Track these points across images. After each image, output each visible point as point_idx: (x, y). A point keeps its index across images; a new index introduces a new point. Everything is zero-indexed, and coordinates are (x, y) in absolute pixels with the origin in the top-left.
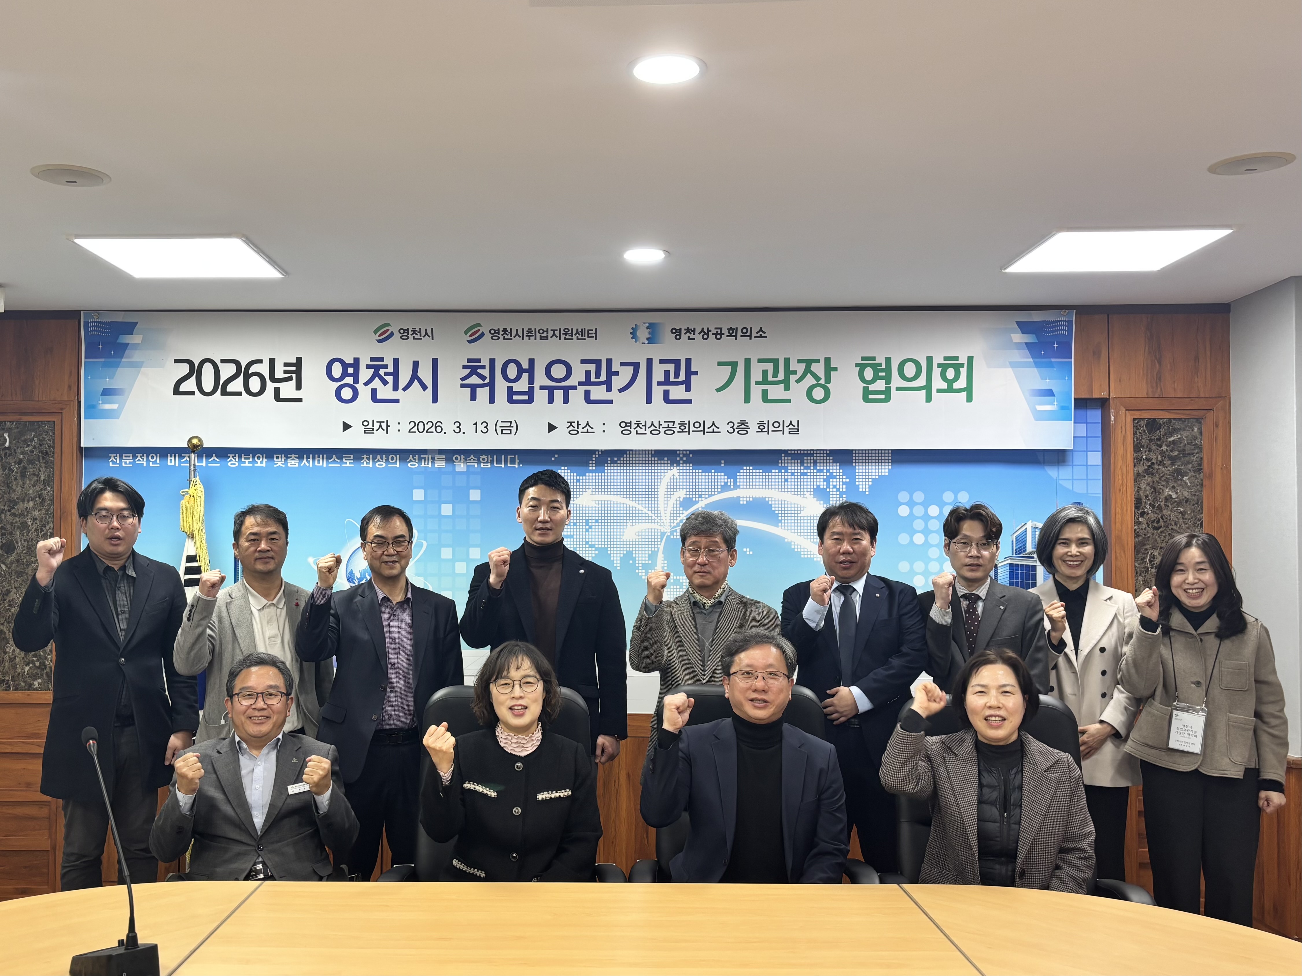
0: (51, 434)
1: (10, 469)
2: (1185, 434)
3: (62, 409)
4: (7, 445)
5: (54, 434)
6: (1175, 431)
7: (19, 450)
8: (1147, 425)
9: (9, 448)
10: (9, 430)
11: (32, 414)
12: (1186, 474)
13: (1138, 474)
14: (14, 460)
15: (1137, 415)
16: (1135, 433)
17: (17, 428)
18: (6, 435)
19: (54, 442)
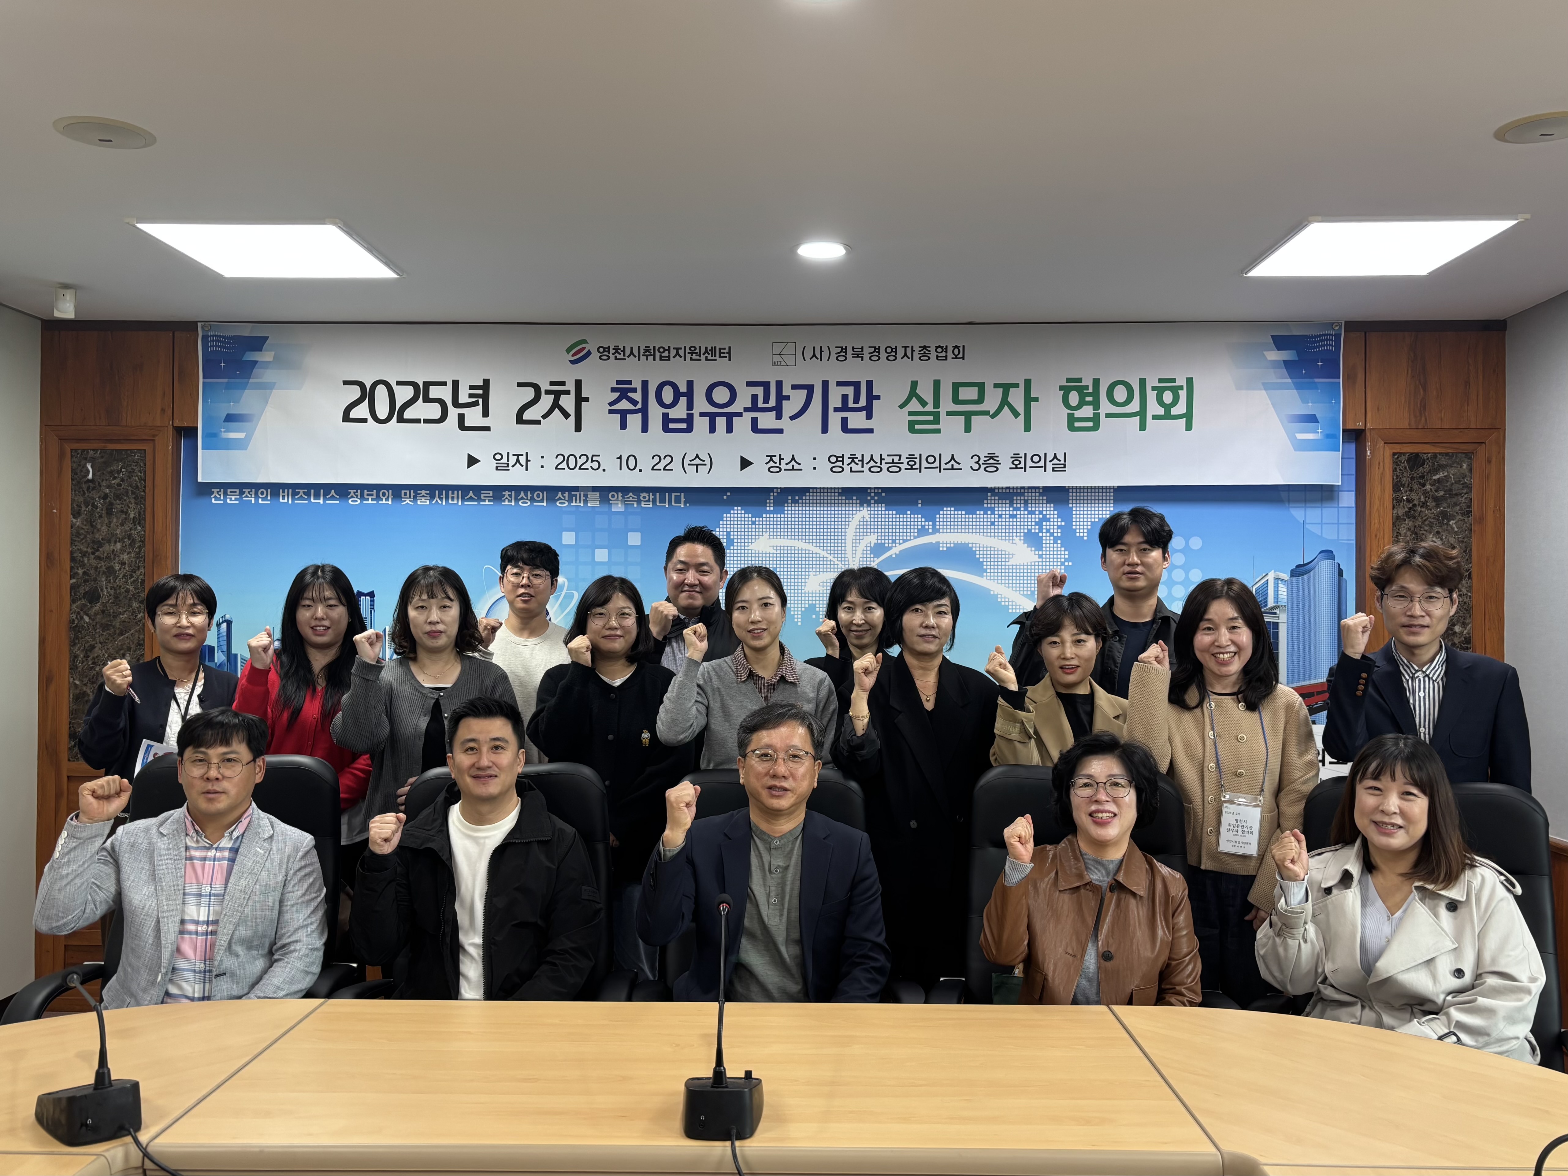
0: (142, 464)
1: (93, 505)
2: (1452, 471)
3: (154, 436)
4: (90, 476)
5: (145, 464)
6: (1442, 467)
7: (104, 484)
8: (1408, 461)
9: (92, 481)
10: (93, 460)
11: (118, 441)
12: (1452, 517)
13: (1398, 518)
14: (99, 495)
15: (1398, 449)
16: (1395, 470)
17: (102, 457)
18: (89, 466)
19: (145, 474)
